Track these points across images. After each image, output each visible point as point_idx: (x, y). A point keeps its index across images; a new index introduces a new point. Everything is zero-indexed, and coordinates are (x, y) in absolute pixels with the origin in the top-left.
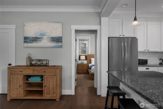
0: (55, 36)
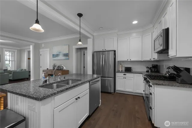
0: (65, 53)
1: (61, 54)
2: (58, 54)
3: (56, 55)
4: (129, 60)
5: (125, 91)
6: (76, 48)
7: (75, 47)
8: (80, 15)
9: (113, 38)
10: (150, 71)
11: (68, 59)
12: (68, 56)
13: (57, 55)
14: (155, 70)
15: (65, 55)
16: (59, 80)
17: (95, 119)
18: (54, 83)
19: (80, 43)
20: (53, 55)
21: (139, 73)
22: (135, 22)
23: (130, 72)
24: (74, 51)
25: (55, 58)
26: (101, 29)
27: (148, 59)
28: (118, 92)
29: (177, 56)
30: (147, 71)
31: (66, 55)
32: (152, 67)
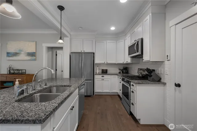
0: (30, 52)
1: (22, 52)
2: (17, 52)
3: (14, 53)
4: (106, 63)
5: (103, 92)
6: (46, 47)
7: (45, 45)
8: (61, 8)
9: (92, 41)
10: (121, 72)
11: (35, 60)
12: (35, 56)
13: (16, 54)
14: (126, 71)
15: (30, 55)
16: (40, 88)
17: (84, 127)
18: (35, 93)
19: (61, 41)
20: (8, 53)
21: (115, 75)
22: (113, 28)
23: (106, 74)
24: (44, 50)
25: (11, 58)
26: (80, 28)
27: (121, 62)
28: (96, 94)
29: (151, 61)
30: (119, 73)
31: (32, 55)
32: (123, 69)
